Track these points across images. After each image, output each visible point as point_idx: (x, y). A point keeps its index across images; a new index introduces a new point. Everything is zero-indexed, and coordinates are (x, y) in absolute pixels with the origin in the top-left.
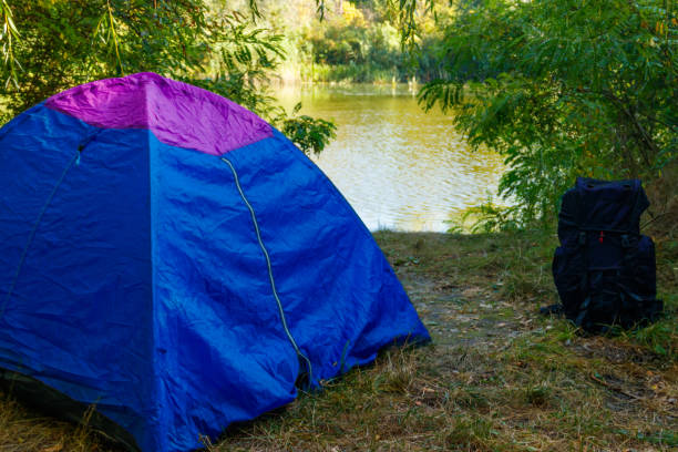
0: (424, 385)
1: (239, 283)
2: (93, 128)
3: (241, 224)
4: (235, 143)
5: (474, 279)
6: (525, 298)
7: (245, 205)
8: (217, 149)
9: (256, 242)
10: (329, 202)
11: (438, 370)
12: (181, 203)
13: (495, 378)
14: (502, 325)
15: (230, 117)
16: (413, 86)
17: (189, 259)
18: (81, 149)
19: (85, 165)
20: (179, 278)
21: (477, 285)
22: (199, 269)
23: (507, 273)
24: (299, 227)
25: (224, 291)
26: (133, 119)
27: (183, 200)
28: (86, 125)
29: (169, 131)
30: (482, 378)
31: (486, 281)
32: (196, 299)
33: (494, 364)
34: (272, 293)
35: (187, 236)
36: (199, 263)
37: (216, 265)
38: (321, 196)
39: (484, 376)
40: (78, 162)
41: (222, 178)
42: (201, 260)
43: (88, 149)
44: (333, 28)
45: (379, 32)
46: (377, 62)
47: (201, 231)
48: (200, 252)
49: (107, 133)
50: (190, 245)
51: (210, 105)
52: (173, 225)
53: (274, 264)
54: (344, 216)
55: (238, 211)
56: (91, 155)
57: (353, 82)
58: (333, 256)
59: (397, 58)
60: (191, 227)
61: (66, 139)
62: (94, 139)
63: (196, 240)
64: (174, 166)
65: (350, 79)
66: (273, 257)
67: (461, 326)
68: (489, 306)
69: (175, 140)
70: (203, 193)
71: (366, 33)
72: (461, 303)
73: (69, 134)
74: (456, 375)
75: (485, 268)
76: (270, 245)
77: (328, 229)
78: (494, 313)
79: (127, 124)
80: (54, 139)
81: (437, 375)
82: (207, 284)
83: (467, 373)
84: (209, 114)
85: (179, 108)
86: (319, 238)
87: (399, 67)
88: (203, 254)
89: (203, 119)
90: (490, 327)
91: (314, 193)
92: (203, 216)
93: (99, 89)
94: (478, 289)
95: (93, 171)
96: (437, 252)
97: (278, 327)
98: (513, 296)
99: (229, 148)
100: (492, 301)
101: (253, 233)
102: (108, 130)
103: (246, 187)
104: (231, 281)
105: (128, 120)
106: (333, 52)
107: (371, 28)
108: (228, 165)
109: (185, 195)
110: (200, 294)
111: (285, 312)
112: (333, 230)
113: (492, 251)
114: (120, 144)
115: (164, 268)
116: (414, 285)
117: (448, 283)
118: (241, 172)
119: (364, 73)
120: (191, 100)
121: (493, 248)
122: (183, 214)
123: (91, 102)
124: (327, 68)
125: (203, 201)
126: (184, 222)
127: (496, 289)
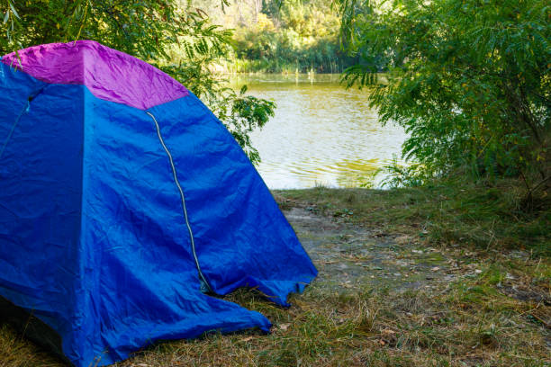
0: (384, 327)
1: (157, 214)
2: (41, 83)
3: (161, 166)
4: (158, 100)
5: (403, 228)
6: (449, 244)
7: (164, 151)
8: (144, 106)
9: (173, 181)
10: (233, 151)
11: (394, 313)
12: (112, 149)
13: (445, 320)
14: (436, 269)
15: (155, 79)
16: (311, 75)
17: (117, 194)
18: (31, 99)
19: (33, 113)
20: (106, 210)
21: (405, 233)
22: (125, 202)
23: (428, 223)
24: (208, 170)
25: (145, 220)
26: (73, 76)
27: (113, 145)
28: (35, 81)
29: (103, 88)
30: (433, 319)
31: (413, 230)
32: (120, 227)
33: (441, 306)
34: (185, 222)
35: (115, 175)
36: (126, 197)
37: (139, 199)
38: (226, 146)
39: (434, 317)
40: (28, 110)
41: (146, 128)
42: (128, 195)
43: (36, 100)
44: (251, 32)
45: (285, 36)
46: (284, 58)
47: (127, 171)
48: (126, 188)
49: (52, 88)
50: (119, 183)
51: (139, 68)
52: (104, 166)
53: (187, 199)
54: (243, 162)
55: (159, 156)
56: (38, 105)
57: (267, 72)
58: (236, 194)
59: (299, 54)
60: (119, 168)
61: (18, 90)
62: (42, 92)
63: (124, 179)
64: (107, 118)
65: (264, 70)
66: (186, 194)
67: (402, 270)
68: (420, 252)
69: (108, 96)
70: (130, 141)
71: (276, 36)
72: (396, 249)
73: (21, 86)
74: (410, 317)
75: (410, 219)
76: (184, 184)
77: (231, 172)
78: (426, 257)
79: (69, 80)
80: (9, 90)
81: (394, 317)
82: (132, 213)
83: (419, 316)
84: (137, 76)
85: (113, 70)
86: (224, 179)
87: (300, 61)
88: (129, 190)
89: (133, 81)
90: (427, 271)
91: (222, 143)
92: (130, 159)
93: (47, 50)
94: (406, 237)
95: (39, 118)
96: (366, 205)
97: (189, 250)
98: (438, 243)
99: (153, 104)
100: (421, 248)
101: (171, 174)
102: (53, 85)
103: (166, 136)
104: (152, 212)
105: (69, 77)
106: (251, 50)
107: (280, 33)
108: (152, 118)
109: (114, 142)
110: (126, 222)
111: (194, 238)
112: (235, 173)
113: (413, 204)
114: (63, 97)
115: (94, 201)
116: (354, 234)
117: (381, 232)
118: (162, 125)
119: (274, 66)
120: (124, 63)
121: (412, 202)
122: (113, 157)
123: (39, 61)
124: (246, 61)
125: (129, 146)
126: (113, 164)
127: (422, 236)
